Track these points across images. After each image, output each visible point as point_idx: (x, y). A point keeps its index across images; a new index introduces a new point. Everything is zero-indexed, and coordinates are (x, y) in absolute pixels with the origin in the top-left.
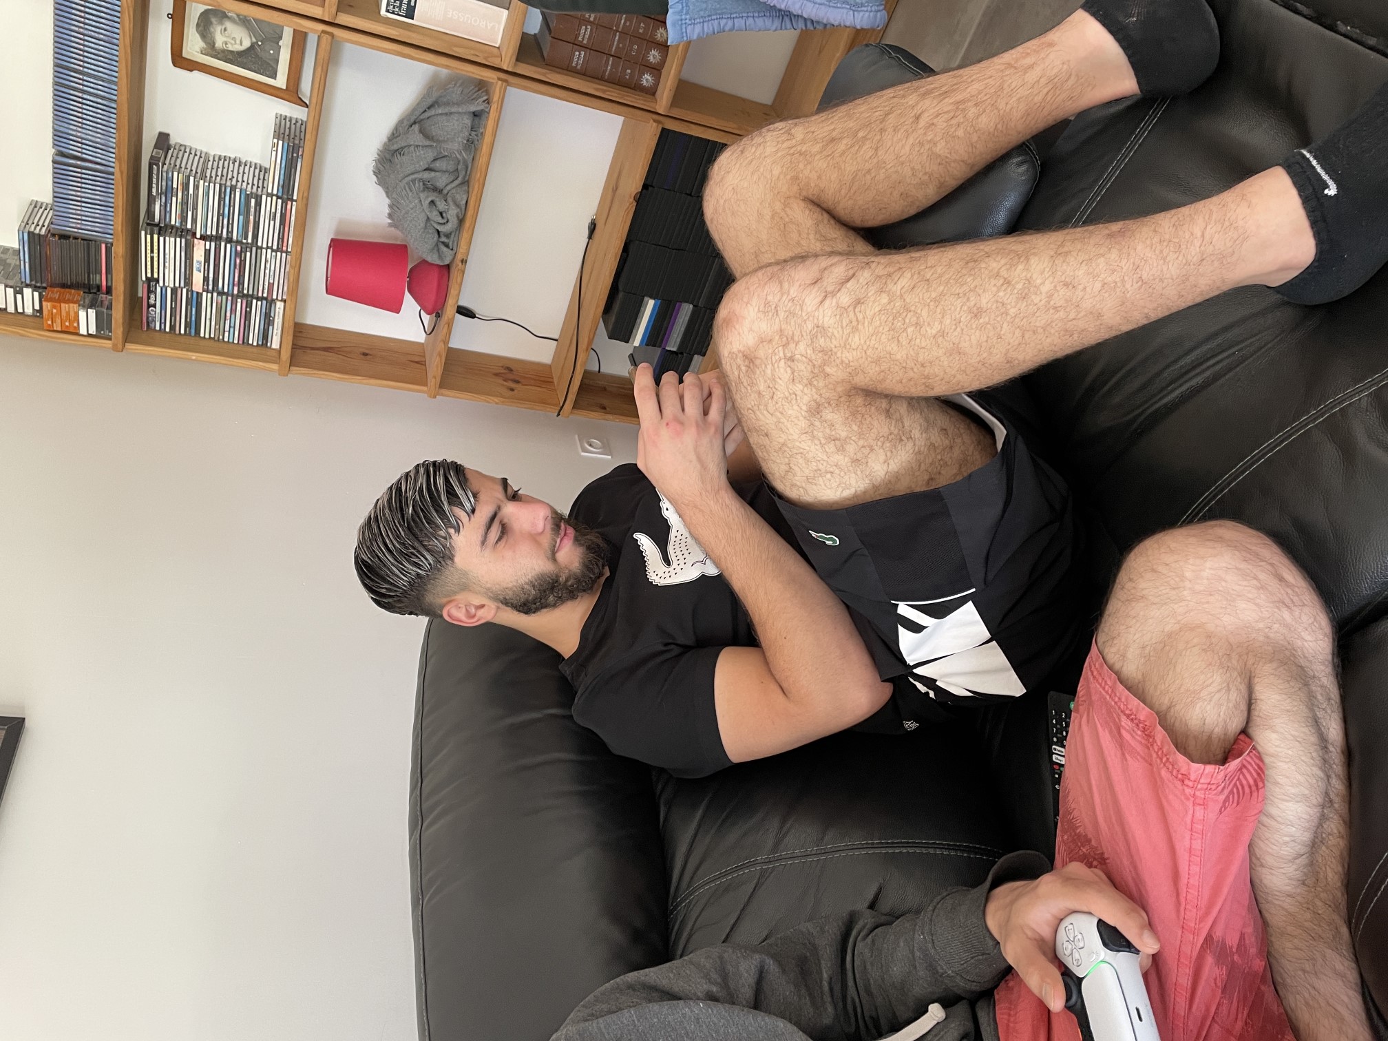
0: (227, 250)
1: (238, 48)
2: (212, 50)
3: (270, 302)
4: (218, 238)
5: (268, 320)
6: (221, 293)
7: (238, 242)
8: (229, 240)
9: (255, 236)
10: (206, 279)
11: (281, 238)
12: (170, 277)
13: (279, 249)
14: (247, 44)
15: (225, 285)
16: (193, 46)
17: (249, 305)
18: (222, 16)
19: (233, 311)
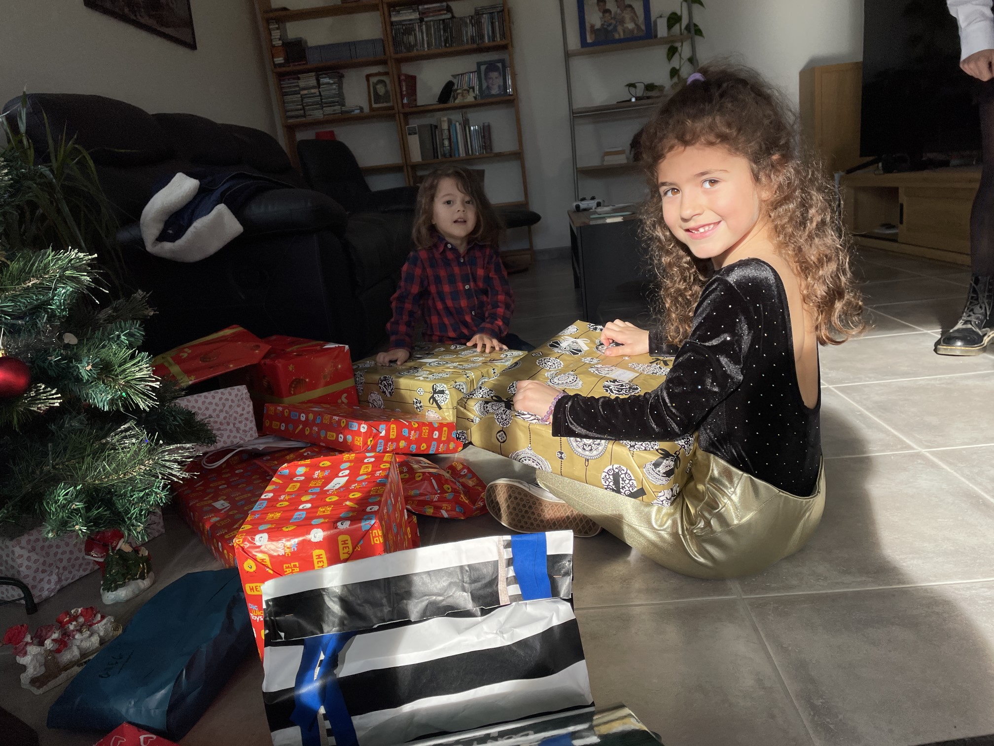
0: (318, 99)
1: (378, 91)
2: (375, 85)
3: (304, 116)
4: (320, 95)
5: (297, 117)
6: (302, 100)
7: (322, 102)
8: (321, 99)
9: (326, 107)
10: (306, 94)
11: (328, 115)
12: (302, 83)
13: (324, 115)
14: (381, 94)
15: (306, 100)
16: (374, 80)
17: (301, 110)
18: (385, 86)
19: (298, 105)
